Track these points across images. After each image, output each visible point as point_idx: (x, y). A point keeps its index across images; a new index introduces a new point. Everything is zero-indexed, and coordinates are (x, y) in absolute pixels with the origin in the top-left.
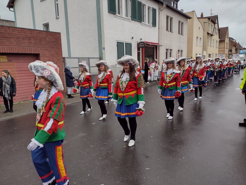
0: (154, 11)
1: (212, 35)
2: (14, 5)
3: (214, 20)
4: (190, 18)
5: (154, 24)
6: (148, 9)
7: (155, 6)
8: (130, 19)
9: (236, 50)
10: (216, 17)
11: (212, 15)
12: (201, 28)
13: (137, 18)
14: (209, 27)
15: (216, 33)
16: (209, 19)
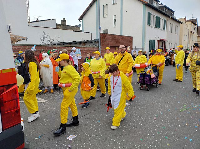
0: (165, 21)
1: (193, 33)
2: (83, 19)
3: (194, 22)
4: (181, 23)
5: (164, 29)
6: (163, 19)
7: (165, 18)
8: (155, 27)
10: (196, 20)
11: (193, 19)
12: (187, 28)
13: (158, 26)
14: (192, 28)
15: (196, 31)
16: (192, 22)
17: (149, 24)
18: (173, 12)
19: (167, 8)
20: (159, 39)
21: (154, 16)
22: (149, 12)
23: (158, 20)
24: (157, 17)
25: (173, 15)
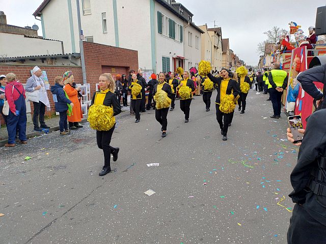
0: (181, 27)
1: (217, 48)
2: (42, 14)
3: (218, 32)
4: (203, 32)
5: (181, 40)
6: (178, 25)
7: (181, 24)
8: (168, 36)
9: (235, 63)
10: (220, 29)
11: (216, 27)
12: (210, 41)
13: (172, 35)
14: (215, 40)
15: (220, 46)
16: (215, 32)
17: (160, 31)
18: (192, 15)
19: (183, 7)
20: (175, 57)
21: (166, 18)
22: (160, 11)
23: (172, 25)
24: (170, 21)
25: (191, 19)
